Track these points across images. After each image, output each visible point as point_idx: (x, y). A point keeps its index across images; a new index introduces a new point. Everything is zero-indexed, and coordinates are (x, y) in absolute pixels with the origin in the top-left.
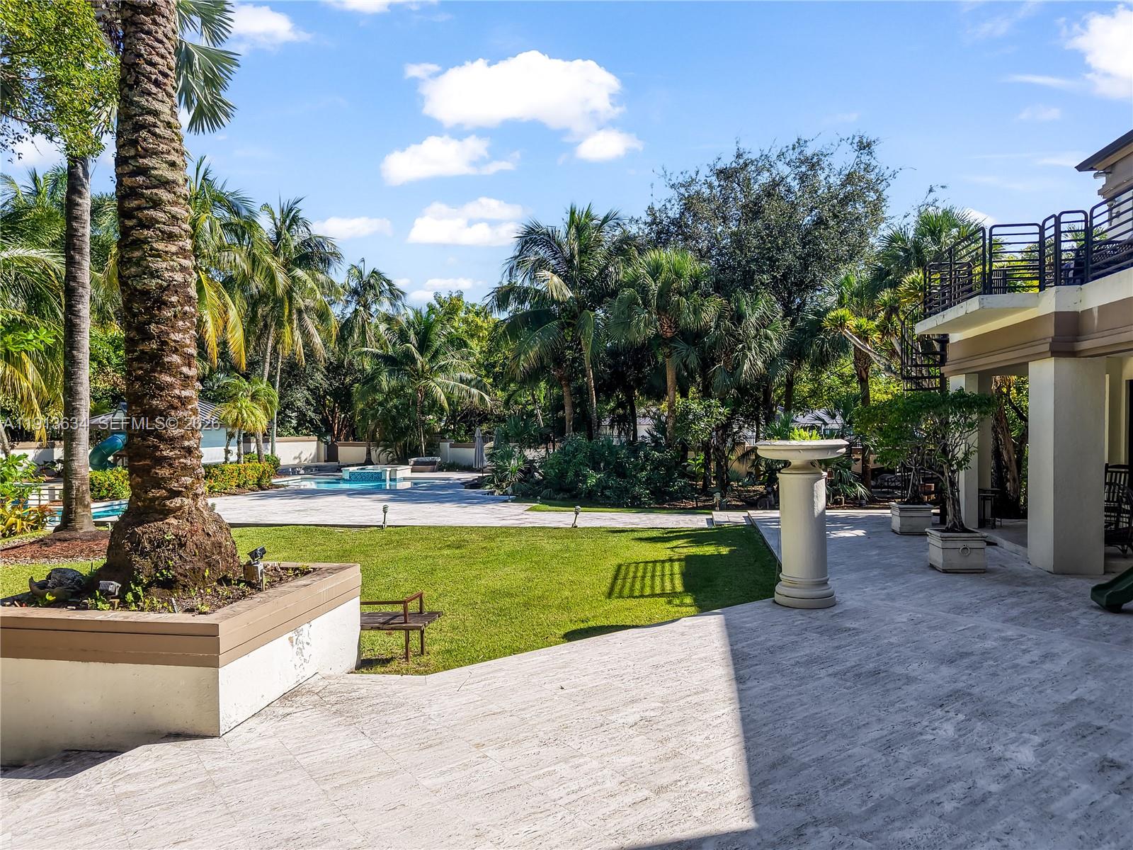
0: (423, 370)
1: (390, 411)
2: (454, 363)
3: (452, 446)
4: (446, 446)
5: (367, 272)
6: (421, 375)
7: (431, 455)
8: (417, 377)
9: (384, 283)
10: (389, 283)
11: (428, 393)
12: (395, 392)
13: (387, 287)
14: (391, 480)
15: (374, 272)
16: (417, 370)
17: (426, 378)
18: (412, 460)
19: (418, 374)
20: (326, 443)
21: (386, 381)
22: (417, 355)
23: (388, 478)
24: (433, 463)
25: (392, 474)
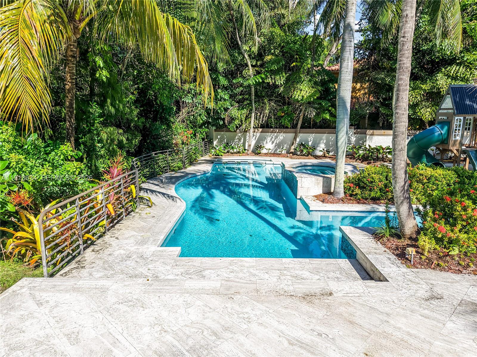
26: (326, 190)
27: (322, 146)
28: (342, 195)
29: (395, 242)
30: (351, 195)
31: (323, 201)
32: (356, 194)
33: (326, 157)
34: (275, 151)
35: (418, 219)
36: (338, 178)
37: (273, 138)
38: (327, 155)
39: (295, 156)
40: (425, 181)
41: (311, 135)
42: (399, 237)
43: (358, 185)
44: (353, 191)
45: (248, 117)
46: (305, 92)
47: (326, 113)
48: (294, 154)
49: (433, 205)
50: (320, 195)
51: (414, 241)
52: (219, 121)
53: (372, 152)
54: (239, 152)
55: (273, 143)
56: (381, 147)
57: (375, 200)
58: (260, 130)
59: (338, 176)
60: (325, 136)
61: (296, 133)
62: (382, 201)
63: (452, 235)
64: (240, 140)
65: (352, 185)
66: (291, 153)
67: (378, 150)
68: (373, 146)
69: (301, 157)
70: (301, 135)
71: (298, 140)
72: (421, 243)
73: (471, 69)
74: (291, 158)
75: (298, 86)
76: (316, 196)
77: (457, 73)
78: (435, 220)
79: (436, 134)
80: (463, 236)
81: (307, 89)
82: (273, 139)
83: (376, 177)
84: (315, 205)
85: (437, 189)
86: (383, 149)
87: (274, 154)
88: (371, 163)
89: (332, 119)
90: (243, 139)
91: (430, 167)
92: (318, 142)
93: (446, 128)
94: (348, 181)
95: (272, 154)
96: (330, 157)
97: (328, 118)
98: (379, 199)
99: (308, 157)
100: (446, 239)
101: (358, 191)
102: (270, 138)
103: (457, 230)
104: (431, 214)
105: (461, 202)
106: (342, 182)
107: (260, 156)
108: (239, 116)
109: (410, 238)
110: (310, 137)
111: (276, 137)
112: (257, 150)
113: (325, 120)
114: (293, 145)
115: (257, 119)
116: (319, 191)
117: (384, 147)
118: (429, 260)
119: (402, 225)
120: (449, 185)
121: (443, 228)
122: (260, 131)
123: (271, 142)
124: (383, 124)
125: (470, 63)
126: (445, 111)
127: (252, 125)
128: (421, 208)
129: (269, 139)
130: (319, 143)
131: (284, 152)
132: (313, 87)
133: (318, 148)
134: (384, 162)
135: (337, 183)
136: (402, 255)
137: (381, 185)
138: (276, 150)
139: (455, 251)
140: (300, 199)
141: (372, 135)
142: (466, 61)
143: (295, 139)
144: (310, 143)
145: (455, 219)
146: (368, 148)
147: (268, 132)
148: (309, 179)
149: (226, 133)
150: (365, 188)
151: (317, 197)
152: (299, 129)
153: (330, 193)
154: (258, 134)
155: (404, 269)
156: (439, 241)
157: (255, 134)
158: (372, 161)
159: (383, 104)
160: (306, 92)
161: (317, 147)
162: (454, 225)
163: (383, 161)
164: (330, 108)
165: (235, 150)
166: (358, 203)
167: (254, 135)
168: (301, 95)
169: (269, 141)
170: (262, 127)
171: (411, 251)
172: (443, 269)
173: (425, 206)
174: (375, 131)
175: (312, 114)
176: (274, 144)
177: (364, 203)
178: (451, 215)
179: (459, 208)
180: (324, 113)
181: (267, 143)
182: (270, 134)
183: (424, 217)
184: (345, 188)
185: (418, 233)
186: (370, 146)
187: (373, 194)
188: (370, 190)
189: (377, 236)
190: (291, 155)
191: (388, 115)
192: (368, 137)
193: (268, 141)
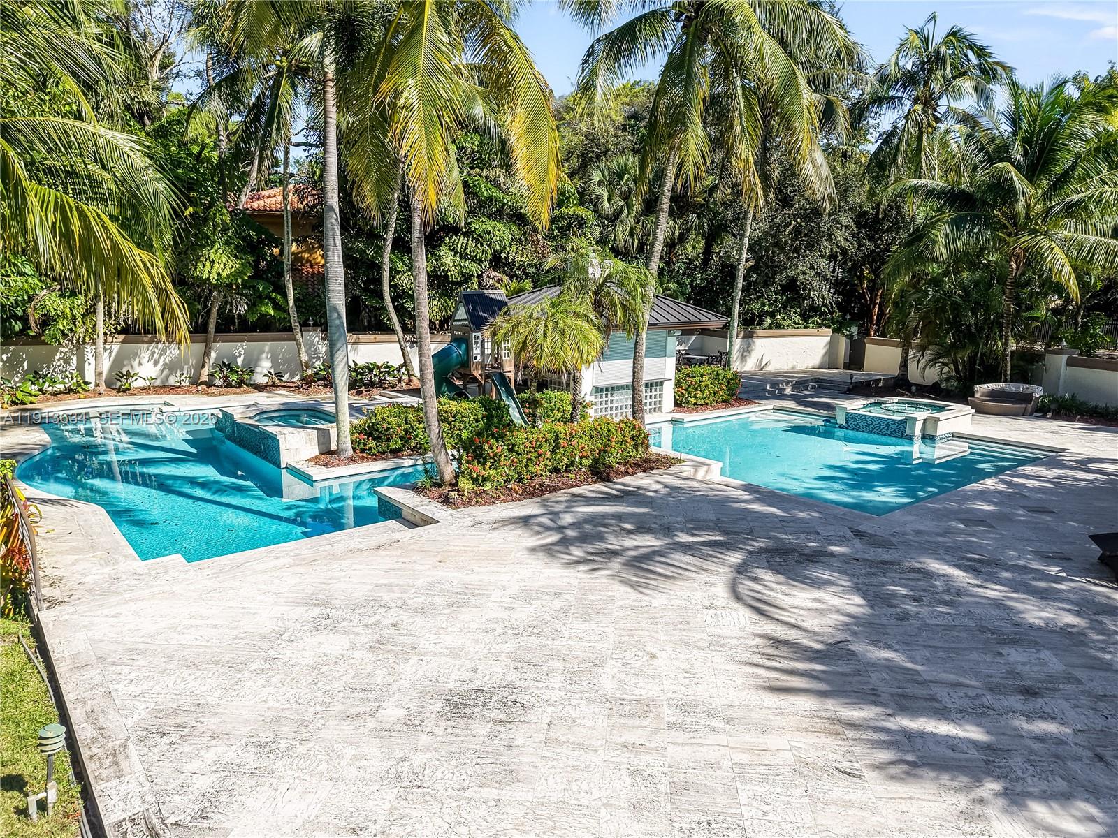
0: (1027, 214)
1: (949, 295)
2: (1106, 196)
3: (1071, 363)
4: (1058, 363)
5: (937, 38)
6: (1019, 225)
7: (1025, 380)
8: (1012, 230)
9: (970, 54)
10: (981, 52)
11: (1033, 259)
12: (967, 259)
13: (975, 61)
14: (924, 437)
15: (953, 33)
16: (1015, 217)
17: (1034, 232)
18: (982, 389)
19: (1015, 224)
20: (850, 337)
21: (942, 242)
22: (1019, 182)
23: (918, 432)
24: (1026, 398)
25: (929, 425)
26: (324, 448)
27: (265, 365)
28: (350, 453)
29: (437, 491)
30: (363, 451)
31: (326, 465)
32: (370, 448)
33: (278, 386)
34: (162, 382)
35: (455, 464)
36: (342, 429)
37: (154, 352)
38: (277, 381)
39: (213, 390)
40: (451, 419)
41: (239, 344)
42: (439, 486)
43: (369, 435)
44: (364, 445)
45: (90, 312)
46: (222, 265)
47: (267, 304)
48: (209, 384)
49: (465, 448)
50: (316, 457)
51: (454, 485)
52: (11, 323)
53: (362, 374)
54: (69, 391)
55: (156, 363)
56: (375, 364)
57: (395, 453)
58: (121, 337)
59: (341, 426)
60: (267, 346)
61: (206, 341)
62: (405, 453)
63: (483, 473)
64: (67, 361)
65: (362, 436)
66: (202, 383)
67: (371, 370)
68: (361, 363)
69: (227, 389)
70: (218, 345)
71: (213, 355)
72: (461, 485)
73: (482, 245)
74: (208, 394)
75: (205, 252)
76: (310, 460)
77: (466, 248)
78: (469, 462)
79: (454, 355)
80: (493, 472)
81: (224, 260)
82: (156, 356)
83: (393, 421)
84: (317, 472)
85: (465, 428)
86: (378, 367)
87: (164, 387)
88: (362, 392)
89: (279, 315)
90: (75, 358)
91: (453, 399)
92: (255, 357)
93: (464, 346)
94: (355, 430)
95: (159, 387)
96: (284, 387)
97: (272, 313)
98: (399, 450)
99: (242, 389)
100: (480, 478)
101: (371, 443)
102: (149, 353)
103: (487, 467)
104: (465, 457)
105: (487, 442)
106: (348, 433)
107: (131, 394)
108: (67, 310)
109: (451, 484)
110: (239, 350)
111: (163, 352)
112: (118, 382)
113: (264, 316)
114: (203, 366)
115: (110, 315)
116: (314, 451)
117: (379, 364)
118: (469, 498)
119: (441, 473)
120: (477, 421)
121: (476, 468)
122: (120, 340)
123: (152, 362)
124: (369, 322)
125: (479, 235)
126: (460, 323)
127: (101, 328)
128: (456, 453)
129: (146, 355)
130: (258, 360)
131: (186, 383)
132: (236, 257)
133: (258, 369)
134: (384, 389)
135: (341, 436)
136: (446, 501)
137: (401, 431)
138: (167, 377)
139: (488, 486)
140: (286, 468)
141: (356, 343)
142: (474, 231)
143: (207, 353)
144: (240, 361)
145: (485, 458)
146: (353, 366)
147: (143, 342)
148: (296, 434)
149: (27, 347)
150: (380, 438)
151: (314, 460)
152: (213, 334)
153: (331, 453)
154: (116, 348)
155: (450, 511)
156: (475, 480)
157: (108, 347)
158: (363, 389)
159: (366, 290)
160: (225, 265)
161: (256, 366)
162: (484, 464)
163: (381, 387)
164: (273, 295)
165: (62, 387)
166: (376, 460)
167: (105, 349)
168: (214, 270)
169: (147, 359)
170: (125, 331)
171: (454, 494)
172: (481, 504)
173: (459, 451)
174: (360, 336)
175: (241, 307)
176: (160, 366)
177: (383, 459)
178: (481, 456)
179: (487, 448)
180: (262, 303)
181: (140, 364)
182: (145, 345)
183: (459, 461)
184: (352, 441)
185: (457, 477)
186: (355, 364)
187: (392, 446)
188: (388, 440)
189: (417, 489)
190: (204, 386)
191: (376, 309)
192: (349, 347)
193: (145, 361)
